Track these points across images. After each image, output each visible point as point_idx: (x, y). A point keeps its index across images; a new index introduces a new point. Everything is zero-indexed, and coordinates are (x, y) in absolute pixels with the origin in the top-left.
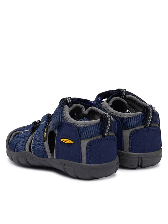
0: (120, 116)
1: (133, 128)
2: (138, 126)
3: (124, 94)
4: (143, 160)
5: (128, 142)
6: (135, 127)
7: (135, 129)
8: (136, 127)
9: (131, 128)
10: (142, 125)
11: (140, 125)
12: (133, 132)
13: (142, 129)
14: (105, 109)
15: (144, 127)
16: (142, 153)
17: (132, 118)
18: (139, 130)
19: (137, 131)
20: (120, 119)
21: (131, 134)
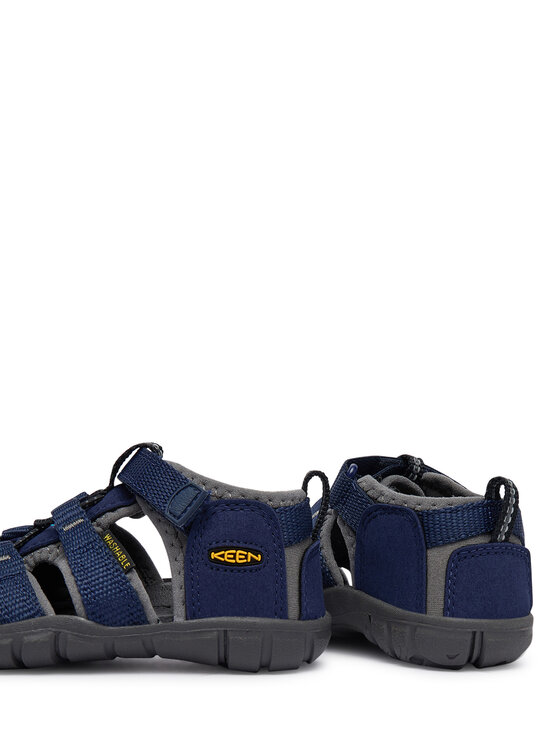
0: (418, 508)
1: (457, 541)
2: (473, 536)
3: (416, 470)
4: (488, 639)
5: (443, 584)
6: (463, 540)
7: (463, 544)
8: (467, 538)
9: (451, 543)
10: (483, 534)
11: (478, 535)
12: (457, 553)
13: (484, 547)
14: (369, 493)
15: (490, 542)
16: (484, 618)
17: (456, 510)
18: (476, 547)
19: (469, 549)
20: (419, 515)
21: (451, 559)
